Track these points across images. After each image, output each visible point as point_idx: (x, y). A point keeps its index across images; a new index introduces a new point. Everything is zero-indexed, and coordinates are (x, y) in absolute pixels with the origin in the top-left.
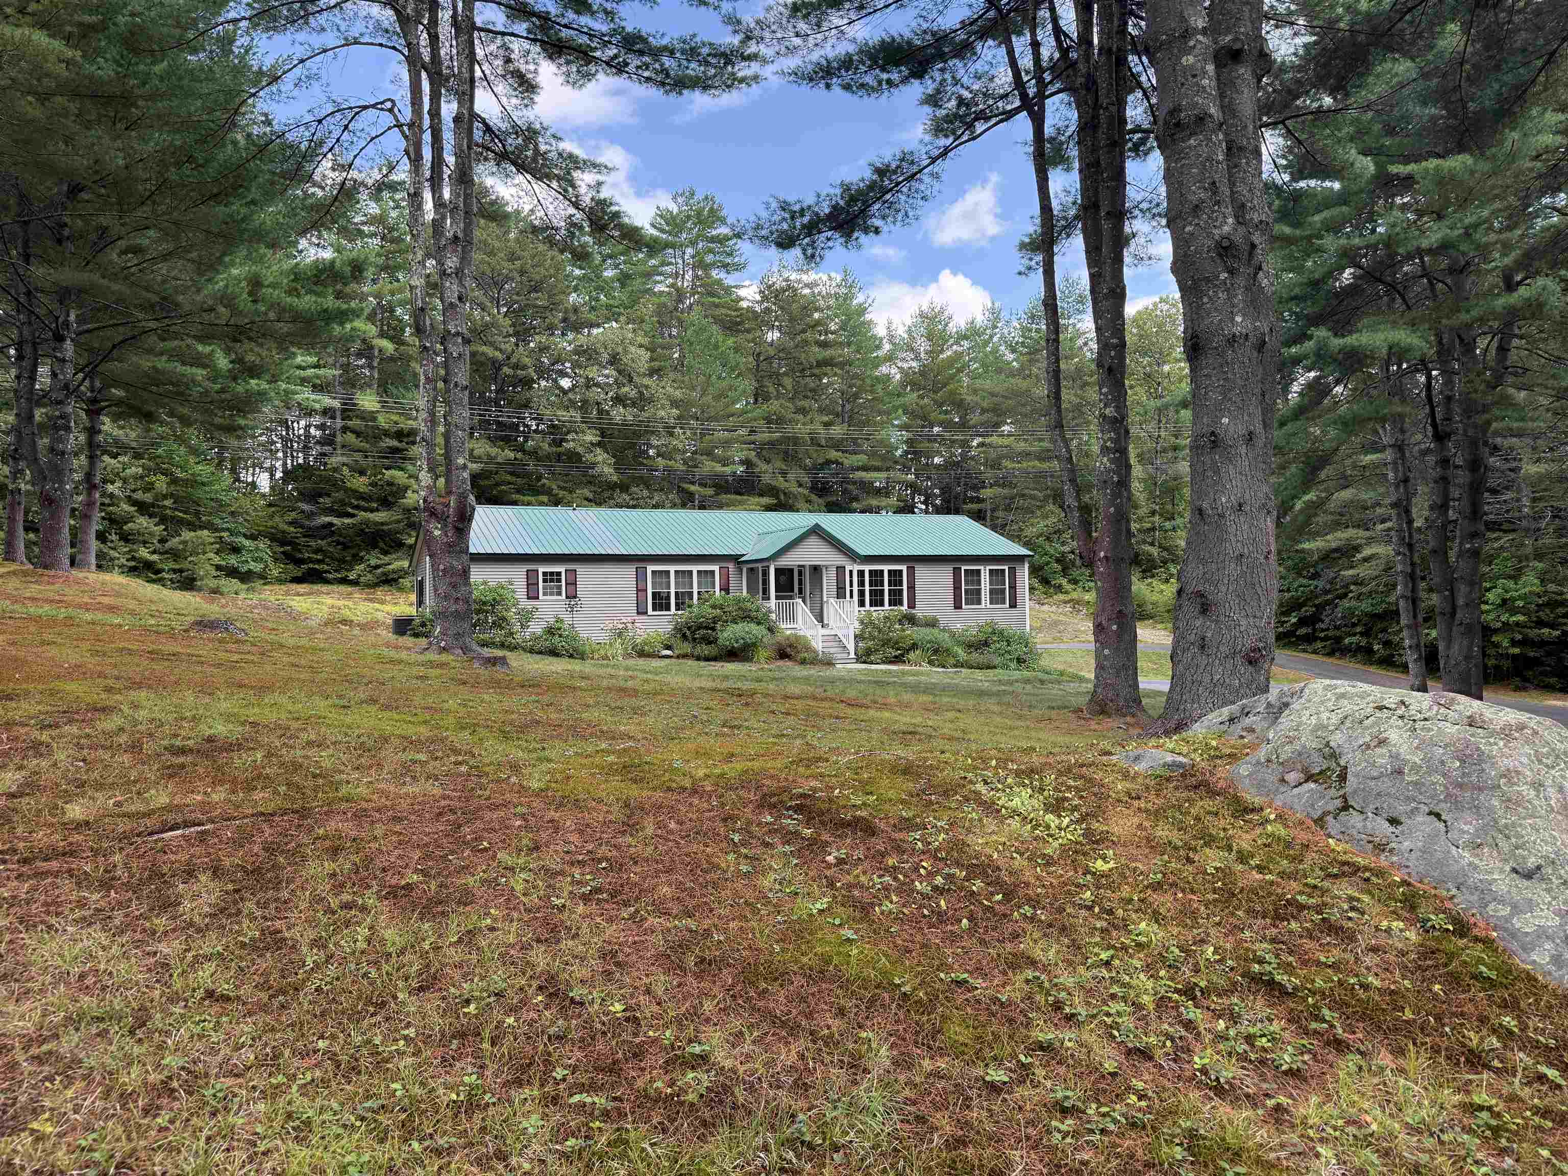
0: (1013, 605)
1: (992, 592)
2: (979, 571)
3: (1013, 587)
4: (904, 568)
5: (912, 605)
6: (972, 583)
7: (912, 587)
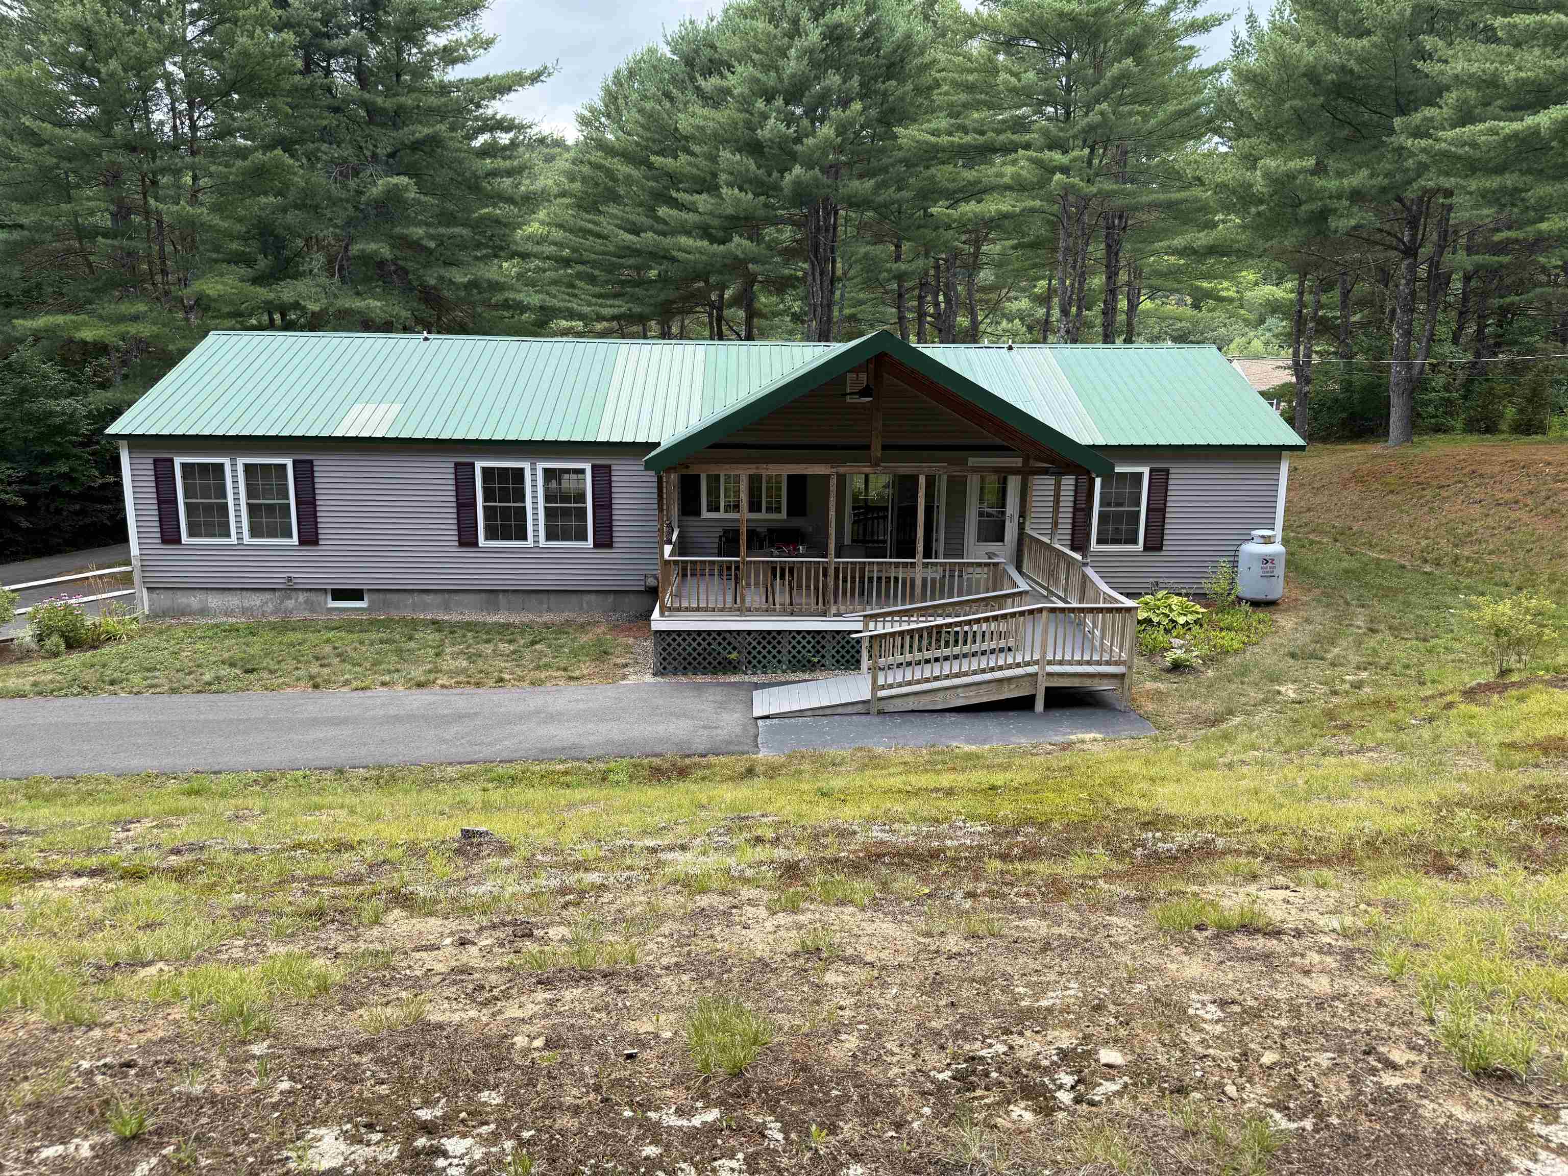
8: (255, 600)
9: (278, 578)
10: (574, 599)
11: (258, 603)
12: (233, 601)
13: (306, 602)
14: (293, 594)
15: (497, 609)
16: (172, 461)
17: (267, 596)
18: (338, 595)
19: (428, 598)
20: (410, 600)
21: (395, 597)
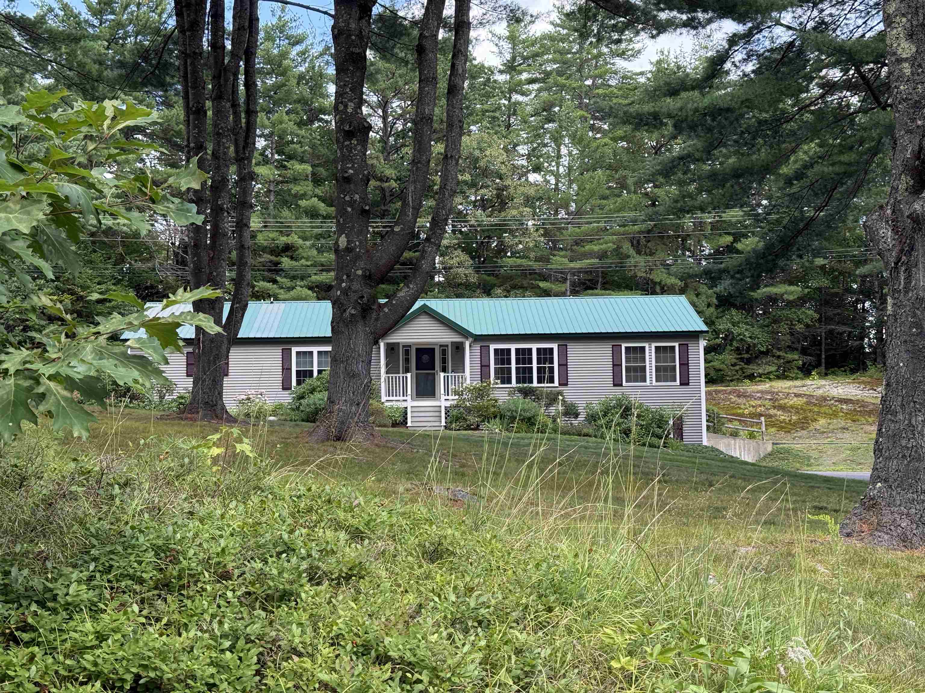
0: (685, 382)
1: (658, 369)
2: (643, 349)
3: (685, 365)
4: (555, 346)
5: (564, 383)
6: (635, 360)
7: (563, 365)
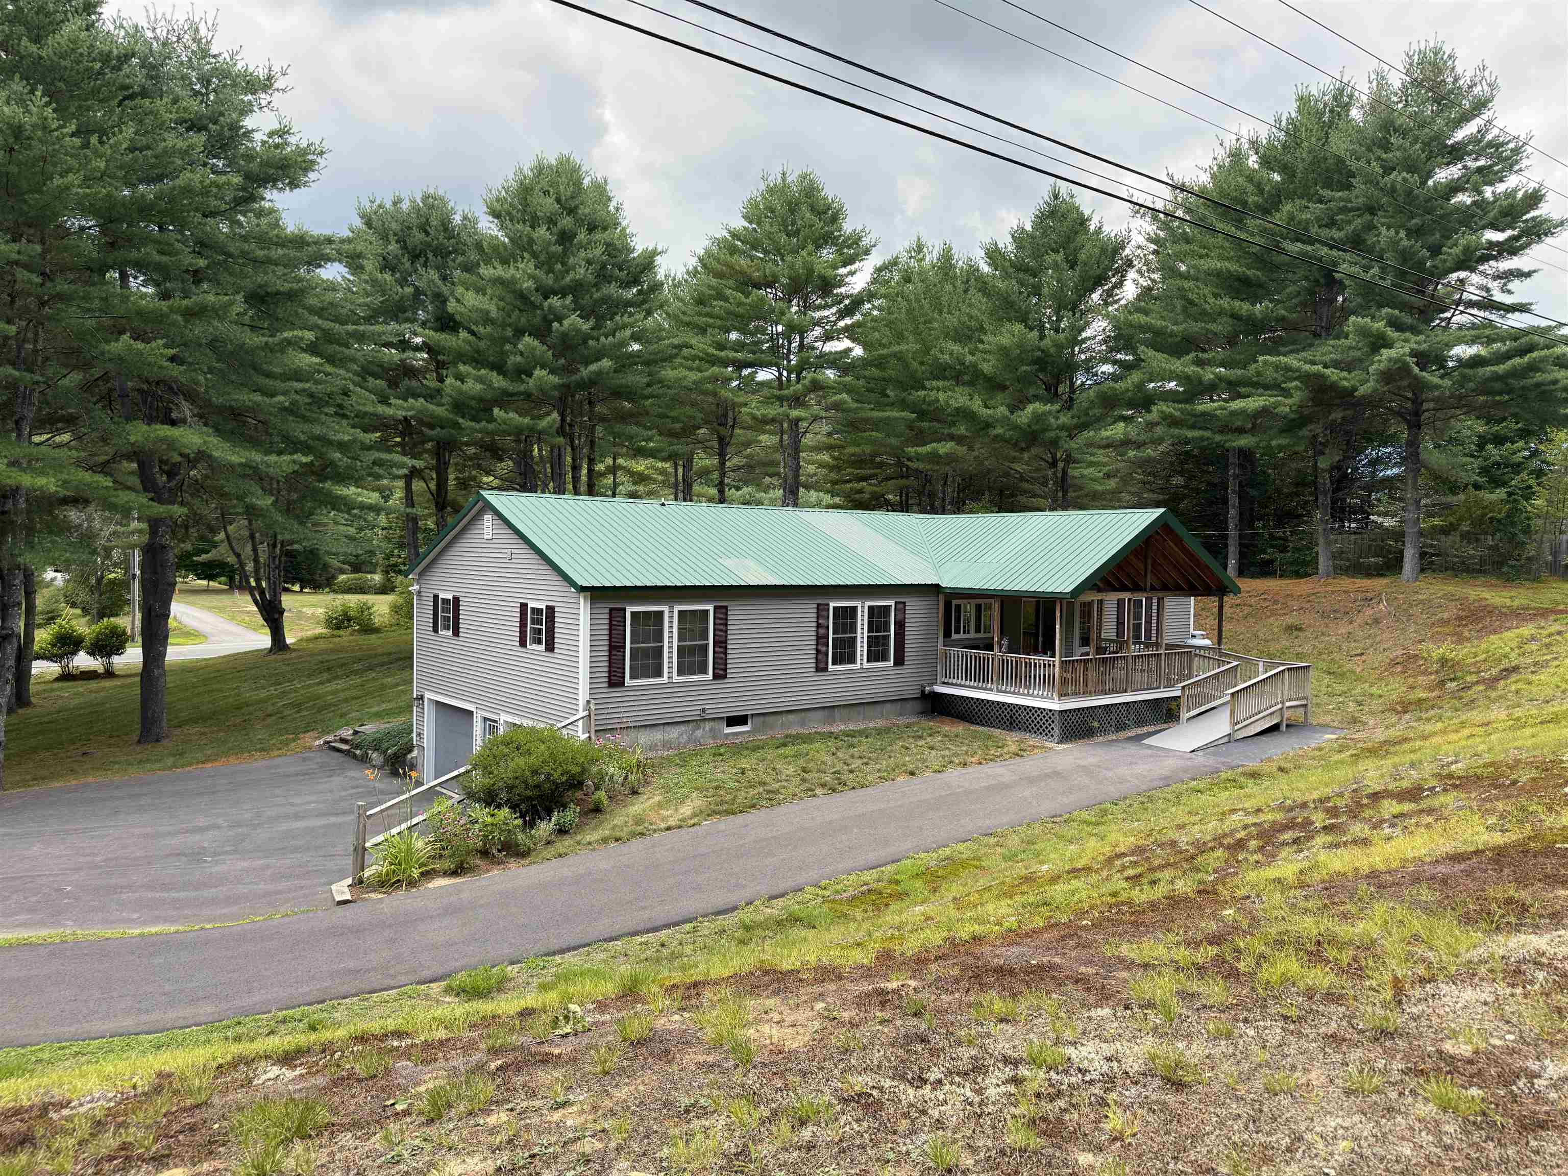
8: (673, 733)
9: (692, 711)
10: (878, 708)
11: (676, 735)
12: (658, 736)
13: (711, 730)
14: (702, 724)
15: (832, 722)
16: (624, 610)
17: (683, 728)
18: (733, 721)
19: (791, 717)
20: (780, 720)
21: (770, 719)
